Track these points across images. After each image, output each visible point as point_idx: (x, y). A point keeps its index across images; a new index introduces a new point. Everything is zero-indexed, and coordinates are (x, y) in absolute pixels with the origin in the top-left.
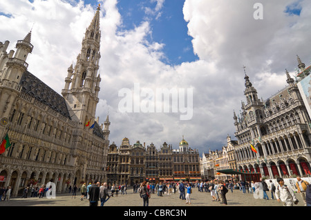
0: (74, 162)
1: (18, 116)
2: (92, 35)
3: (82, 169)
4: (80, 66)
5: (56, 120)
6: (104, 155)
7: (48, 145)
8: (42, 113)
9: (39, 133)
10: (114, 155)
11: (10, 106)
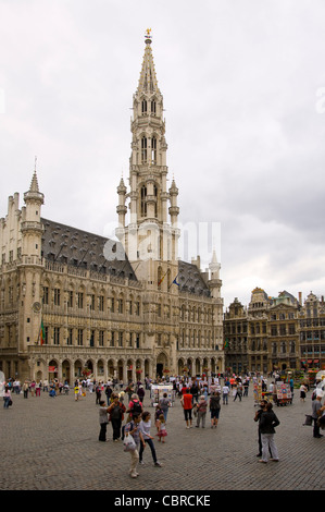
0: (151, 342)
1: (52, 294)
2: (144, 108)
3: (168, 351)
4: (134, 178)
5: (107, 287)
6: (216, 324)
7: (103, 324)
8: (84, 283)
9: (86, 310)
10: (239, 322)
11: (37, 287)
